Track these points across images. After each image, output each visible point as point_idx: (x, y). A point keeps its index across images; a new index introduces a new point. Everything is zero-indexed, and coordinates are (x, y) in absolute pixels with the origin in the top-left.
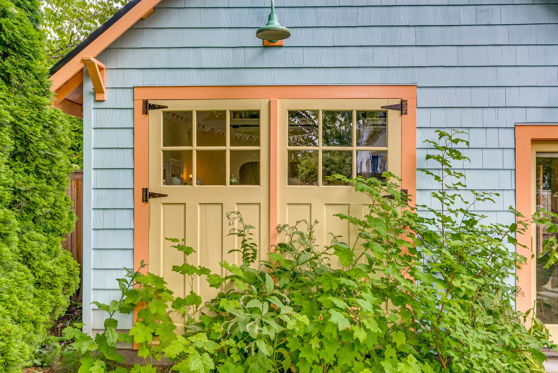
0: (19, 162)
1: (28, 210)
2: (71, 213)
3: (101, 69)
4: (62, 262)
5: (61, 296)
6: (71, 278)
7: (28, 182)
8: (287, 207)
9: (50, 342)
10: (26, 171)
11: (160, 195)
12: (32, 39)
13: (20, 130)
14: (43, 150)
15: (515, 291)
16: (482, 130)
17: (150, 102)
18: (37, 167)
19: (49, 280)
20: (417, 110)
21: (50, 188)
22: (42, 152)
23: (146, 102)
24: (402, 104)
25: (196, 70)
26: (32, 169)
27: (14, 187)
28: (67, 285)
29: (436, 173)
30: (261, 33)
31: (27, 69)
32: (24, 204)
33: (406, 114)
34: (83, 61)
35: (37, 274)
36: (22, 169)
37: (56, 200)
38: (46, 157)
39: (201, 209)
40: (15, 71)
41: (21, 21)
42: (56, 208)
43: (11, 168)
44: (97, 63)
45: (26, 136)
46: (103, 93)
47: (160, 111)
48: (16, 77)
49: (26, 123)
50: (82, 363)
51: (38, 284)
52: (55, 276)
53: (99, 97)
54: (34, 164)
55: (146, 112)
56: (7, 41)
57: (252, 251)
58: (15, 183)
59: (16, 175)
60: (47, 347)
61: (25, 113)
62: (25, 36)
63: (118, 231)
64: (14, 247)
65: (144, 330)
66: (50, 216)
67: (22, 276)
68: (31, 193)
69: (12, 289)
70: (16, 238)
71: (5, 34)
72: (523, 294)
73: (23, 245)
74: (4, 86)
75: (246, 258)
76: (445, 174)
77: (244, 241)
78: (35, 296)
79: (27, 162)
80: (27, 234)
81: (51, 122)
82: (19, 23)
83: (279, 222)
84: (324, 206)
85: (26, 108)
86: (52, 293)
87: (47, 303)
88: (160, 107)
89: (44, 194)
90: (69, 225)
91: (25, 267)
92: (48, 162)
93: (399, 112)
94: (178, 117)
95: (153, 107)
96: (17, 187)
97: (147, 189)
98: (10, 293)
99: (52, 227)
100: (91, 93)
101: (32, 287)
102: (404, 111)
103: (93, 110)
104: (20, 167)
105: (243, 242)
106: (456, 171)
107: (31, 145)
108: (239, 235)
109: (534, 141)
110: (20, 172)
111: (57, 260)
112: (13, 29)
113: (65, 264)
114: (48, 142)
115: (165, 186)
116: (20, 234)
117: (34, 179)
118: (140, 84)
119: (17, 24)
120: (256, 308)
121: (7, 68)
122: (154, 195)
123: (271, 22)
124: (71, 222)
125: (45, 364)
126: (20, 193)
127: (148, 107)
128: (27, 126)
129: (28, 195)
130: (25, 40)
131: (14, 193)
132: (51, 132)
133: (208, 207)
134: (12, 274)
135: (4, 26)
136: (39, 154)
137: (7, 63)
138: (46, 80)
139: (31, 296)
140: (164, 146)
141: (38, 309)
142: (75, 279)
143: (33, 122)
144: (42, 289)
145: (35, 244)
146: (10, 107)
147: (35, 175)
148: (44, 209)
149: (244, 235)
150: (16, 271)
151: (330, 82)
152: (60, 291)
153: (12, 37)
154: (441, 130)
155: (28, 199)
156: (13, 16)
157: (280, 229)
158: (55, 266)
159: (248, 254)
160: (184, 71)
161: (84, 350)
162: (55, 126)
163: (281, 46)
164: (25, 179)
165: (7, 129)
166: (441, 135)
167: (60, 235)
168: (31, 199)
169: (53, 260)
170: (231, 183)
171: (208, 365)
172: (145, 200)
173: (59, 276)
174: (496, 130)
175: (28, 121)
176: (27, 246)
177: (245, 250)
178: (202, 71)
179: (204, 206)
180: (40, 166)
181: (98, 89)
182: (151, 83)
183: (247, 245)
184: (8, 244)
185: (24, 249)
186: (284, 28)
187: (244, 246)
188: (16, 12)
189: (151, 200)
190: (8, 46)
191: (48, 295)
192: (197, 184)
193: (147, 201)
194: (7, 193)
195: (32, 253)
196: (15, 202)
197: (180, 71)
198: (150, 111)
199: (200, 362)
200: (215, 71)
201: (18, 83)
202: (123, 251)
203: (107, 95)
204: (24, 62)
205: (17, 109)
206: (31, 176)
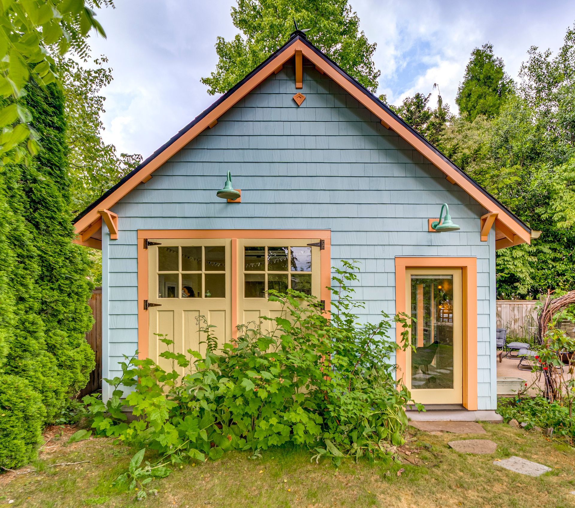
0: (46, 282)
1: (53, 315)
2: (90, 317)
3: (113, 217)
4: (82, 351)
5: (80, 374)
6: (88, 362)
7: (53, 296)
8: (244, 312)
9: (76, 407)
10: (52, 289)
11: (156, 305)
12: (56, 198)
13: (46, 260)
14: (64, 274)
15: (396, 368)
16: (374, 260)
17: (149, 240)
18: (59, 285)
19: (68, 363)
20: (332, 247)
21: (71, 300)
22: (63, 275)
23: (146, 241)
24: (321, 243)
25: (181, 219)
26: (56, 286)
27: (42, 299)
28: (84, 367)
29: (335, 289)
30: (220, 194)
31: (52, 218)
32: (50, 311)
33: (324, 249)
34: (99, 212)
35: (60, 359)
36: (49, 287)
37: (76, 309)
38: (67, 278)
39: (185, 314)
40: (42, 220)
41: (48, 185)
42: (77, 314)
43: (40, 286)
44: (109, 213)
45: (50, 264)
46: (116, 234)
47: (156, 247)
48: (43, 224)
49: (51, 256)
50: (95, 420)
51: (60, 366)
52: (74, 360)
53: (113, 237)
54: (57, 284)
55: (146, 247)
56: (36, 199)
57: (214, 343)
58: (43, 297)
59: (44, 291)
60: (75, 410)
61: (50, 250)
62: (51, 196)
63: (127, 330)
64: (42, 340)
65: (137, 397)
66: (71, 319)
67: (46, 360)
68: (55, 303)
69: (37, 369)
70: (42, 334)
71: (35, 195)
72: (400, 369)
73: (49, 339)
74: (35, 230)
75: (210, 347)
76: (342, 289)
77: (209, 335)
78: (58, 374)
79: (52, 282)
80: (53, 332)
81: (70, 255)
82: (46, 187)
83: (238, 323)
84: (269, 312)
85: (51, 245)
86: (72, 372)
87: (67, 379)
88: (156, 244)
89: (65, 304)
90: (88, 325)
91: (50, 355)
92: (68, 282)
93: (319, 248)
94: (171, 250)
95: (151, 244)
96: (44, 299)
97: (147, 301)
98: (36, 371)
99: (74, 327)
100: (107, 234)
101: (56, 368)
102: (322, 248)
103: (109, 246)
104: (47, 285)
105: (208, 337)
106: (350, 288)
107: (54, 271)
108: (205, 332)
109: (407, 268)
110: (47, 289)
111: (78, 349)
112: (41, 191)
113: (83, 353)
114: (68, 269)
115: (160, 298)
116: (47, 332)
117: (57, 294)
118: (142, 228)
119: (44, 188)
120: (198, 379)
121: (36, 218)
122: (151, 305)
123: (227, 186)
124: (89, 324)
125: (72, 422)
126: (46, 304)
127: (147, 244)
128: (51, 258)
129: (52, 305)
130: (50, 199)
131: (42, 304)
132: (71, 262)
133: (190, 313)
134: (39, 359)
135: (33, 189)
136: (61, 277)
137: (36, 215)
138: (69, 226)
139: (56, 374)
140: (159, 270)
141: (60, 383)
142: (91, 364)
143: (56, 254)
144: (64, 369)
145: (59, 338)
146: (38, 244)
147: (58, 291)
148: (66, 315)
149: (208, 332)
150: (42, 357)
151: (273, 228)
152: (78, 371)
153: (41, 197)
154: (344, 260)
155: (53, 308)
156: (42, 182)
157: (239, 328)
158: (75, 354)
159: (211, 345)
160: (173, 219)
161: (95, 411)
162: (74, 257)
163: (240, 203)
164: (50, 294)
165: (35, 260)
166: (346, 263)
167: (81, 333)
168: (55, 307)
169: (75, 350)
170: (206, 296)
171: (164, 416)
172: (146, 308)
173: (77, 360)
174: (383, 260)
175: (52, 254)
176: (52, 340)
177: (209, 342)
178: (185, 219)
179: (187, 313)
180: (62, 285)
181: (112, 231)
182: (150, 228)
183: (210, 339)
184: (36, 338)
185: (49, 342)
186: (235, 192)
187: (208, 339)
188: (44, 179)
189: (150, 308)
190: (38, 203)
191: (69, 373)
192: (182, 297)
193: (147, 309)
194: (36, 303)
195: (56, 344)
196: (43, 310)
197: (170, 219)
198: (149, 247)
199: (159, 415)
200: (194, 219)
201: (45, 228)
202: (131, 344)
203: (119, 235)
204: (50, 214)
205: (44, 246)
206: (55, 292)
